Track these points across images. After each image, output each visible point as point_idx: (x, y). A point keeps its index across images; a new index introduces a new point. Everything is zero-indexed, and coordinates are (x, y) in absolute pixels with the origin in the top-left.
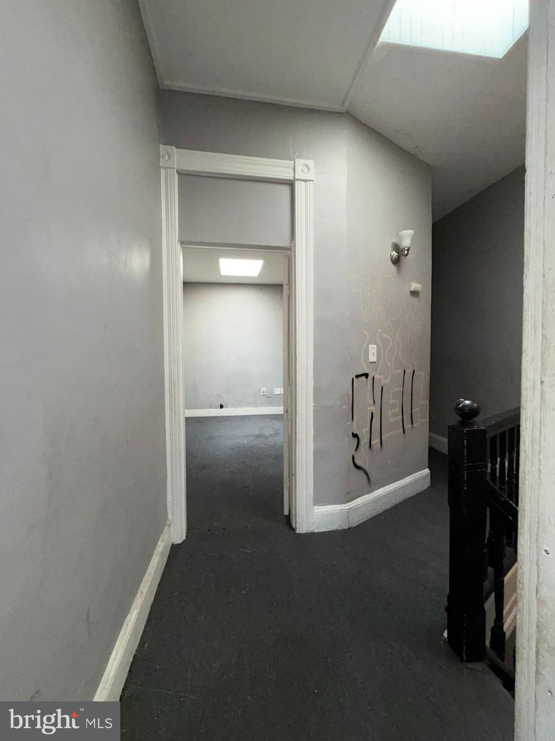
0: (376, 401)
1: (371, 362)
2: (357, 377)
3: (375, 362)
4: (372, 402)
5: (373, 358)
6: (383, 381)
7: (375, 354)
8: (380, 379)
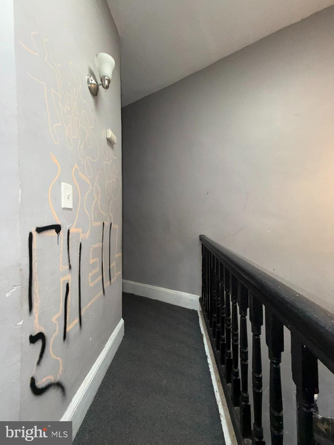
0: (72, 266)
1: (64, 209)
2: (40, 230)
3: (70, 209)
4: (68, 267)
5: (67, 202)
6: (81, 236)
7: (71, 197)
8: (78, 234)
